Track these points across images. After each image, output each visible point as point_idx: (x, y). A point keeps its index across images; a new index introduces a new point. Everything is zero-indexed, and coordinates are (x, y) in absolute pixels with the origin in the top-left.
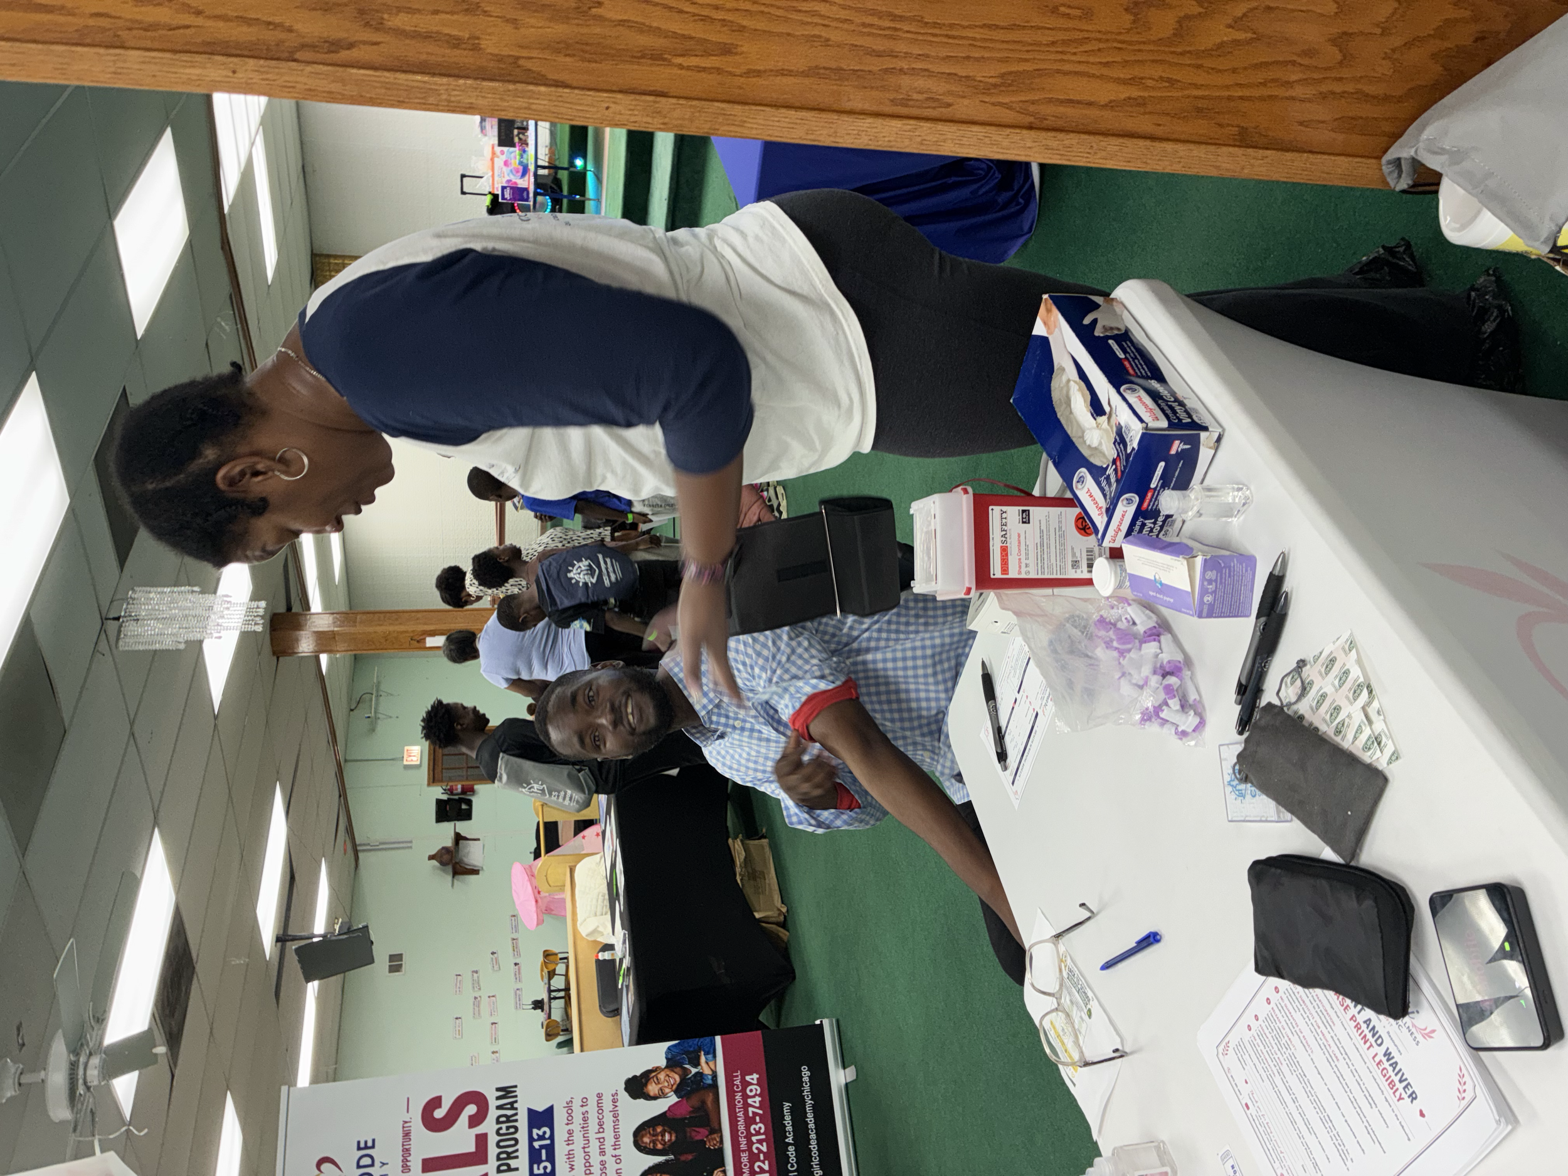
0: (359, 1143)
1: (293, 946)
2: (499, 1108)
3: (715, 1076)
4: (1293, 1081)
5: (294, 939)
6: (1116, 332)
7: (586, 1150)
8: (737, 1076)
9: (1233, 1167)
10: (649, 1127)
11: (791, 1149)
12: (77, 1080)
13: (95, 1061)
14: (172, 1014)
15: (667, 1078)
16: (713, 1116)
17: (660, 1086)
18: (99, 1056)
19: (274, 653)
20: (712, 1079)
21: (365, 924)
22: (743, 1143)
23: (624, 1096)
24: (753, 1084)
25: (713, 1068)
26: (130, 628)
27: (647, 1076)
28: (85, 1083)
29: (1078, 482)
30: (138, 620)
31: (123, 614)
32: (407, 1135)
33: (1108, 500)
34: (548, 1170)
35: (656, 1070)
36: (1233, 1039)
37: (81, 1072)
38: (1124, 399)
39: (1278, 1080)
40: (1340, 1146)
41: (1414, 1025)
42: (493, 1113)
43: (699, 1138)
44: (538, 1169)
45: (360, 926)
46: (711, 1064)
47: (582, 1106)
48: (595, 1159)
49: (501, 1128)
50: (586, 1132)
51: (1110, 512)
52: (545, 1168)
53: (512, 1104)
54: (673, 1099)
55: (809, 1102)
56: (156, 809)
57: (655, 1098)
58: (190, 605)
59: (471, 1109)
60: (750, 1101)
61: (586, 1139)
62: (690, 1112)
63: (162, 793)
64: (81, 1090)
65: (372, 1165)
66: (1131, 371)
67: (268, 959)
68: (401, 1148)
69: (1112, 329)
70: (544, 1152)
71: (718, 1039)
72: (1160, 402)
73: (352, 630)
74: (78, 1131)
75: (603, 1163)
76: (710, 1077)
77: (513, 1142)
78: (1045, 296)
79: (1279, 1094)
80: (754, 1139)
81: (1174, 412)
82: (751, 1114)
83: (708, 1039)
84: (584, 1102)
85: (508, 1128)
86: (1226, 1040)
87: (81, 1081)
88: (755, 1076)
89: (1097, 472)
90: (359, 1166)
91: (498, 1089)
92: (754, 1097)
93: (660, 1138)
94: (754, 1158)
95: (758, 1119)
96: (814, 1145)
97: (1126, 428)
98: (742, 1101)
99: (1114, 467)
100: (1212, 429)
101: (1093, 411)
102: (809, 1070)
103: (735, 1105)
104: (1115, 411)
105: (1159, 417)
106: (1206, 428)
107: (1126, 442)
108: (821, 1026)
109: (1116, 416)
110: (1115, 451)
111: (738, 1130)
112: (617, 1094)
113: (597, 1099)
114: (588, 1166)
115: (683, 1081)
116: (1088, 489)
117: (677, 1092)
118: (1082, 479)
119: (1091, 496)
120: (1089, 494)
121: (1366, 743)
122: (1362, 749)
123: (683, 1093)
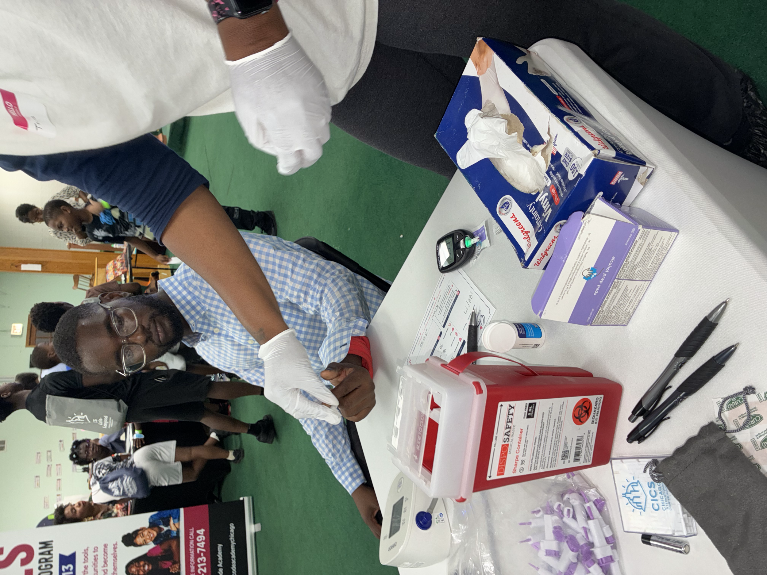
2: (41, 554)
3: (178, 531)
6: (545, 74)
8: (192, 531)
10: (135, 562)
11: (221, 570)
15: (149, 534)
16: (176, 553)
17: (144, 538)
20: (177, 533)
22: (192, 568)
23: (121, 545)
24: (199, 535)
25: (177, 527)
27: (136, 533)
29: (502, 207)
35: (142, 529)
38: (570, 128)
42: (37, 557)
43: (165, 567)
46: (177, 525)
47: (94, 552)
49: (41, 566)
50: (97, 566)
51: (541, 237)
53: (49, 551)
54: (152, 545)
55: (233, 543)
57: (140, 545)
59: (22, 555)
60: (198, 544)
61: (96, 571)
62: (161, 553)
69: (541, 71)
71: (182, 510)
76: (175, 532)
77: (49, 574)
78: (480, 39)
80: (199, 566)
82: (198, 552)
83: (175, 510)
84: (96, 549)
85: (46, 566)
88: (203, 530)
89: (526, 200)
91: (41, 543)
92: (201, 542)
93: (142, 568)
95: (202, 554)
96: (234, 568)
97: (567, 156)
98: (193, 545)
99: (547, 194)
100: (647, 165)
101: (525, 142)
102: (235, 526)
103: (189, 547)
104: (555, 140)
105: (608, 148)
106: (643, 163)
107: (566, 171)
108: (243, 501)
109: (555, 145)
110: (549, 179)
111: (190, 561)
112: (116, 544)
113: (103, 547)
115: (159, 535)
116: (513, 214)
117: (155, 541)
118: (507, 205)
119: (516, 221)
120: (514, 219)
123: (158, 542)
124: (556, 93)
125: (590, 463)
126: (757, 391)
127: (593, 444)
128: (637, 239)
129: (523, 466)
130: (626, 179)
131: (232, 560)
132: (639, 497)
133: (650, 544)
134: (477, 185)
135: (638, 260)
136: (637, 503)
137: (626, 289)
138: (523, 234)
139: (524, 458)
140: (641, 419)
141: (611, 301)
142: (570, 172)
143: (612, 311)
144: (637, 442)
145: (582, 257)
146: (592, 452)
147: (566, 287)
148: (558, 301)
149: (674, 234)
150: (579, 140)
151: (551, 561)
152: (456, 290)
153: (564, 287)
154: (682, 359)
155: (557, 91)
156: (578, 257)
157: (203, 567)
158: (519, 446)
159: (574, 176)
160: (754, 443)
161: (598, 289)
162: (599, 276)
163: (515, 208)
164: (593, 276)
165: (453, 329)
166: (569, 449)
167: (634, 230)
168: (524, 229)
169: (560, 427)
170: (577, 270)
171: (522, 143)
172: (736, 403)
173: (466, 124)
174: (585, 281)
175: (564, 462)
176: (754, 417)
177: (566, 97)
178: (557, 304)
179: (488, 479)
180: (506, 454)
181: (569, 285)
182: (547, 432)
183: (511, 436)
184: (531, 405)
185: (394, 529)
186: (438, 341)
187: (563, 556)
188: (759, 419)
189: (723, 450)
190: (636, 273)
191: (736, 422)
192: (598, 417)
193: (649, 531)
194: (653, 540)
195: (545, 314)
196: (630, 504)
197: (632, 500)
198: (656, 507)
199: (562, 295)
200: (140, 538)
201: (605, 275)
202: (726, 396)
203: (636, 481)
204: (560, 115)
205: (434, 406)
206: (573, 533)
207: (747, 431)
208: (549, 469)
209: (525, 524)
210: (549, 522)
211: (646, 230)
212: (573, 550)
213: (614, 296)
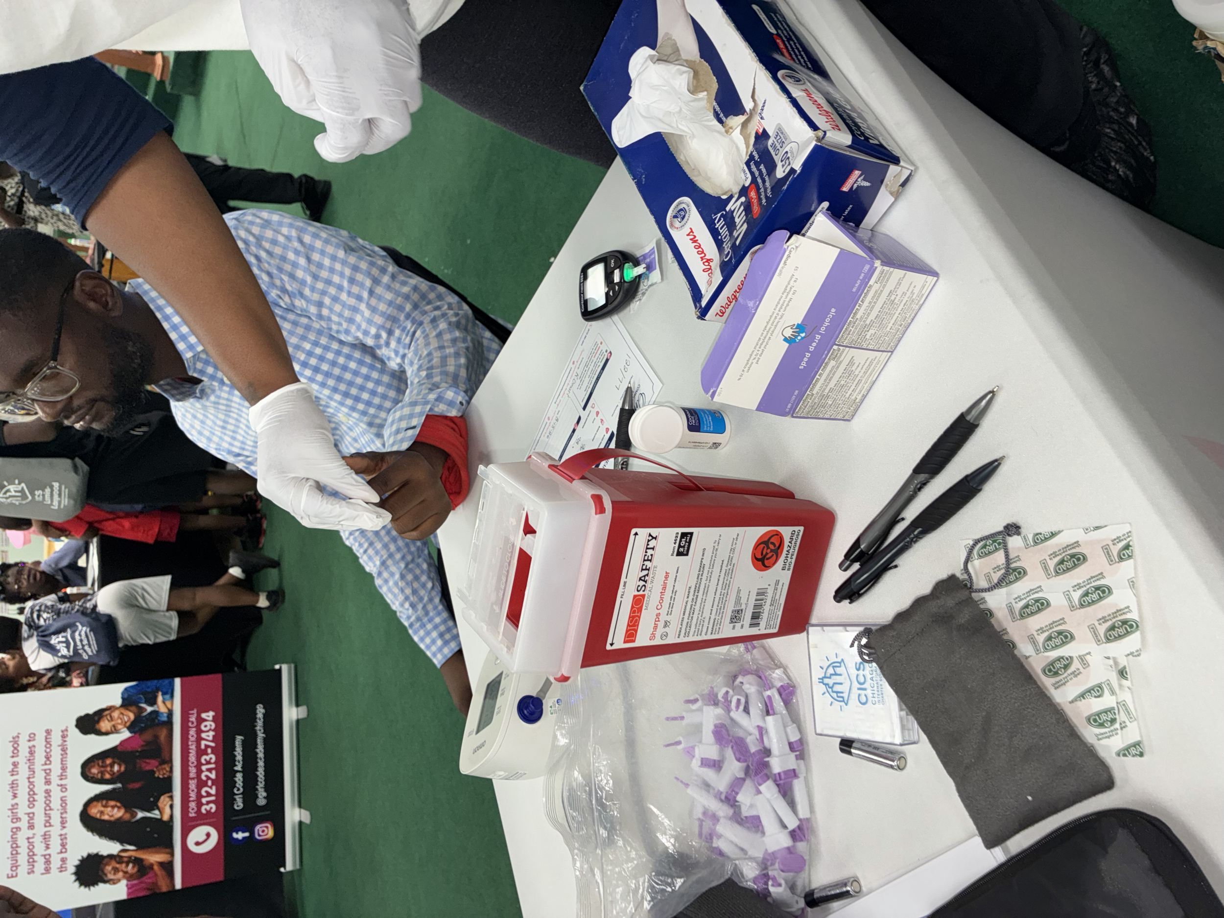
3: (170, 714)
7: (31, 780)
8: (193, 714)
10: (99, 760)
11: (239, 776)
15: (121, 716)
16: (166, 749)
17: (113, 723)
20: (168, 717)
22: (193, 771)
23: (74, 732)
24: (206, 720)
25: (169, 706)
27: (100, 714)
29: (675, 217)
35: (111, 708)
43: (148, 768)
46: (168, 704)
47: (29, 741)
48: (40, 787)
50: (33, 764)
51: (728, 269)
54: (126, 734)
55: (261, 735)
57: (107, 733)
60: (203, 735)
61: (32, 770)
62: (143, 746)
71: (177, 681)
75: (48, 792)
76: (165, 715)
80: (204, 768)
81: (857, 127)
82: (203, 747)
83: (167, 681)
84: (32, 737)
88: (211, 714)
89: (712, 206)
92: (208, 731)
93: (109, 769)
94: (201, 784)
95: (209, 751)
96: (261, 772)
97: (778, 137)
98: (195, 736)
99: (743, 199)
100: (902, 163)
101: (718, 109)
102: (264, 708)
103: (188, 739)
104: (762, 110)
105: (839, 130)
106: (896, 160)
107: (774, 162)
108: (280, 670)
109: (762, 118)
110: (749, 175)
111: (189, 761)
112: (67, 730)
113: (45, 734)
114: (32, 794)
115: (138, 718)
116: (691, 229)
117: (130, 728)
118: (683, 213)
119: (694, 240)
120: (692, 237)
121: (1098, 714)
122: (1088, 719)
123: (137, 729)
124: (773, 31)
125: (775, 631)
126: (1023, 531)
127: (782, 601)
128: (871, 282)
129: (667, 629)
130: (867, 184)
131: (259, 761)
132: (841, 684)
133: (850, 753)
134: (641, 177)
135: (872, 316)
136: (837, 692)
137: (851, 362)
138: (704, 263)
139: (668, 618)
140: (856, 566)
141: (825, 380)
142: (779, 165)
143: (828, 397)
144: (849, 601)
145: (783, 305)
146: (780, 613)
147: (755, 353)
148: (741, 375)
149: (931, 279)
150: (796, 111)
151: (709, 774)
152: (606, 351)
153: (753, 352)
154: (922, 477)
155: (776, 27)
156: (777, 306)
157: (210, 770)
158: (662, 598)
159: (784, 172)
160: (1011, 609)
161: (806, 359)
162: (809, 338)
163: (695, 220)
164: (799, 338)
165: (598, 413)
166: (743, 607)
167: (867, 267)
168: (705, 255)
169: (730, 573)
170: (773, 327)
171: (712, 111)
172: (992, 548)
173: (630, 71)
174: (787, 345)
175: (734, 627)
176: (1014, 570)
177: (789, 39)
178: (739, 379)
179: (608, 647)
180: (640, 610)
181: (761, 350)
182: (710, 578)
183: (649, 582)
184: (684, 535)
185: (485, 720)
186: (574, 431)
187: (725, 766)
188: (1021, 573)
189: (964, 617)
190: (868, 337)
191: (988, 577)
192: (793, 561)
193: (850, 734)
194: (856, 748)
195: (719, 395)
196: (827, 694)
197: (831, 688)
198: (863, 699)
199: (748, 366)
200: (106, 722)
201: (818, 337)
202: (978, 536)
203: (839, 660)
204: (772, 67)
205: (529, 530)
206: (741, 734)
207: (1002, 592)
208: (709, 637)
209: (675, 719)
210: (710, 716)
211: (886, 268)
212: (739, 760)
213: (833, 372)
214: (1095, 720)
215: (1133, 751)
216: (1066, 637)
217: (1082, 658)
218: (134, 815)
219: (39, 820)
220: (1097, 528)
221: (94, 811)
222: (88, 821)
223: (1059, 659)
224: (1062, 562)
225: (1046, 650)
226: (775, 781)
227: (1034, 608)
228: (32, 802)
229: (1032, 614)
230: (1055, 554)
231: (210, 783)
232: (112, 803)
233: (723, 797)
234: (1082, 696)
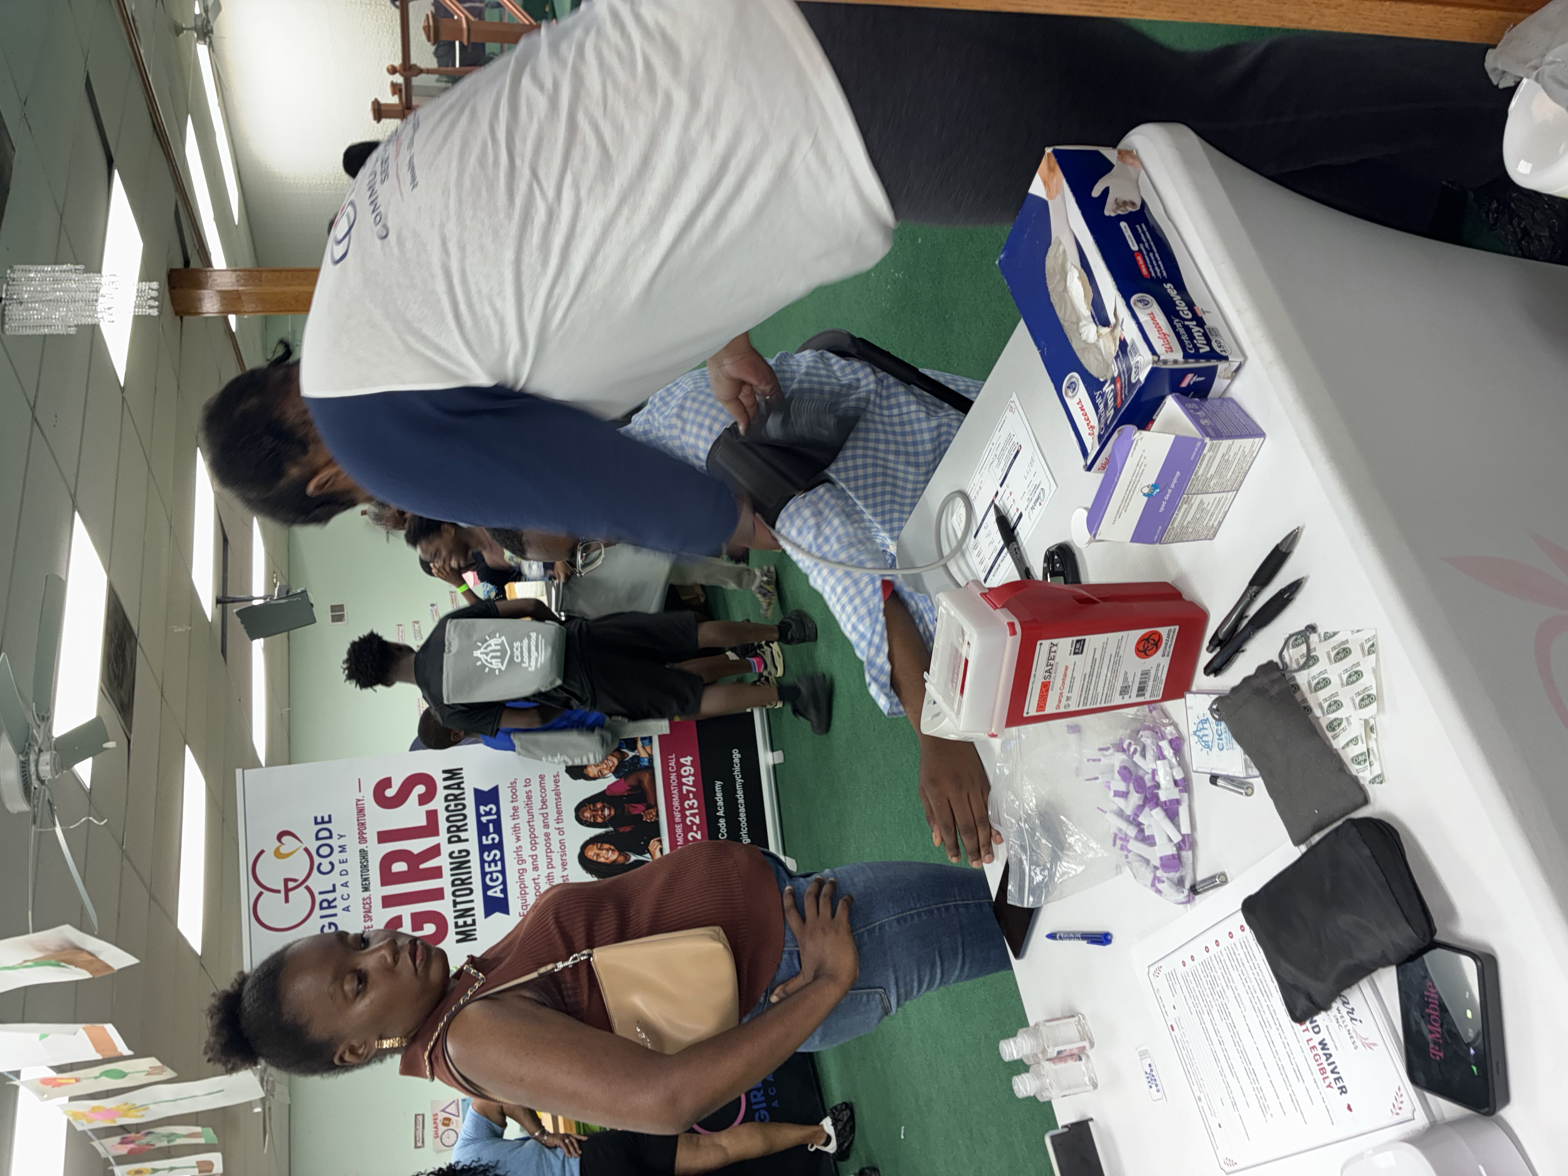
0: (316, 818)
1: (234, 609)
2: (446, 788)
3: (651, 759)
4: (1222, 1026)
5: (234, 601)
6: (1130, 209)
7: (531, 823)
8: (672, 759)
9: (1150, 1065)
10: (589, 804)
11: (722, 822)
12: (30, 776)
13: (46, 757)
14: (120, 685)
16: (650, 792)
17: (599, 769)
18: (49, 753)
19: (177, 313)
20: (649, 762)
21: (303, 589)
22: (678, 815)
23: (565, 777)
24: (686, 765)
25: (649, 751)
26: (14, 312)
28: (39, 778)
29: (1069, 387)
30: (21, 303)
31: (4, 296)
32: (361, 811)
33: (1103, 426)
34: (497, 841)
36: (1167, 966)
37: (33, 769)
38: (1134, 316)
39: (1206, 1018)
40: (1261, 1098)
41: (1354, 1031)
42: (441, 793)
43: (636, 812)
44: (487, 840)
45: (299, 591)
46: (648, 749)
47: (526, 786)
48: (540, 831)
49: (449, 806)
50: (532, 808)
51: (1103, 441)
52: (493, 839)
53: (459, 784)
54: (612, 779)
55: (739, 781)
56: (73, 492)
57: (594, 778)
58: (74, 286)
59: (420, 789)
60: (684, 780)
61: (531, 814)
62: (628, 790)
63: (77, 476)
64: (36, 784)
65: (331, 837)
66: (1144, 271)
67: (210, 620)
68: (356, 823)
69: (1125, 203)
70: (491, 825)
72: (1176, 321)
73: (258, 290)
74: (38, 822)
75: (547, 835)
76: (646, 760)
77: (461, 817)
78: (1048, 150)
79: (1206, 1031)
80: (688, 813)
81: (1192, 337)
82: (685, 792)
84: (528, 783)
85: (456, 805)
86: (1159, 964)
87: (34, 777)
88: (689, 759)
89: (1093, 385)
90: (318, 839)
91: (445, 772)
92: (687, 776)
93: (600, 813)
94: (687, 829)
95: (691, 796)
96: (743, 817)
97: (1132, 349)
98: (676, 781)
99: (1112, 386)
100: (1232, 359)
101: (1095, 315)
102: (740, 753)
103: (670, 783)
104: (1121, 325)
106: (1226, 358)
107: (1130, 366)
108: (752, 714)
109: (1121, 331)
110: (1116, 369)
111: (673, 806)
112: (558, 775)
113: (539, 780)
114: (533, 837)
115: (621, 763)
116: (1080, 398)
117: (614, 773)
118: (1074, 386)
119: (1082, 409)
120: (1081, 406)
121: (1358, 756)
122: (1352, 759)
123: (621, 774)
124: (1135, 247)
125: (1159, 698)
126: (1318, 630)
127: (1164, 677)
128: (1205, 451)
129: (1069, 702)
130: (1203, 379)
131: (739, 806)
132: (1206, 735)
133: (1217, 784)
135: (1212, 471)
136: (1205, 742)
137: (1202, 502)
138: (1088, 427)
139: (1070, 695)
140: (1218, 649)
141: (1182, 517)
143: (1187, 527)
144: (1213, 675)
145: (1138, 474)
146: (1163, 685)
147: (1122, 506)
148: (1115, 522)
149: (1259, 439)
151: (1120, 802)
154: (1255, 588)
156: (1133, 475)
157: (693, 815)
158: (1063, 683)
159: (1135, 379)
160: (1309, 685)
161: (1163, 505)
162: (1163, 492)
163: (1083, 393)
164: (1155, 493)
166: (1130, 684)
167: (1199, 444)
168: (1091, 422)
169: (1118, 661)
170: (1133, 489)
171: (1092, 315)
172: (1300, 641)
174: (1146, 499)
175: (1123, 697)
176: (1313, 657)
179: (1025, 715)
180: (1047, 691)
181: (1127, 503)
182: (1101, 667)
183: (1053, 673)
184: (1078, 641)
187: (1130, 796)
188: (1316, 660)
189: (1274, 691)
190: (1212, 484)
191: (1297, 662)
192: (1172, 649)
193: (1215, 772)
194: (1220, 781)
196: (1199, 743)
197: (1201, 738)
198: (1221, 747)
199: (1119, 513)
200: (592, 770)
201: (1170, 491)
202: (1292, 632)
203: (1204, 718)
204: (1127, 297)
206: (1141, 773)
207: (1305, 672)
208: (1103, 705)
209: (1094, 760)
210: (1119, 759)
211: (1215, 442)
212: (1137, 792)
213: (1187, 511)
214: (1356, 760)
215: (1377, 780)
216: (1338, 705)
217: (1347, 719)
218: (627, 858)
219: (542, 862)
220: (1358, 631)
221: (591, 853)
222: (585, 862)
223: (1336, 719)
224: (1338, 653)
225: (1328, 713)
226: (1162, 807)
227: (1322, 685)
228: (534, 845)
229: (1321, 688)
230: (1334, 648)
231: (695, 828)
232: (606, 846)
233: (1131, 818)
234: (1347, 744)
